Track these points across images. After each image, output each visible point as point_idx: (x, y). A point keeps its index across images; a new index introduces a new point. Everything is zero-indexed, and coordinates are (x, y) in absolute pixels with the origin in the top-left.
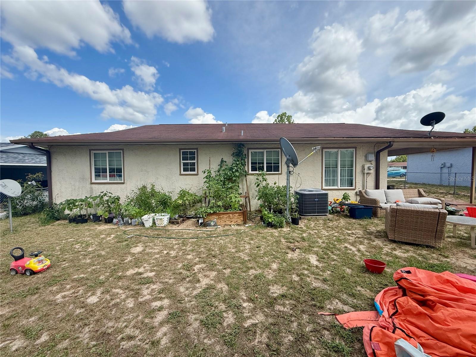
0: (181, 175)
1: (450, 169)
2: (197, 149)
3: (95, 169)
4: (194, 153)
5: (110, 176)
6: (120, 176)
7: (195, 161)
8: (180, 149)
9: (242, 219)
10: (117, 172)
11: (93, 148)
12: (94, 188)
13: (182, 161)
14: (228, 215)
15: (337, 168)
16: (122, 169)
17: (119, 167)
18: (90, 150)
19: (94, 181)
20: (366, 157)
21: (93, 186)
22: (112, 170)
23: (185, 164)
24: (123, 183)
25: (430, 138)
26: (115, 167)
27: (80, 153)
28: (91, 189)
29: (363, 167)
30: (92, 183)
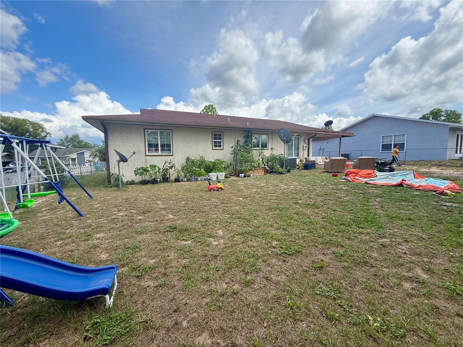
0: (213, 149)
1: (323, 150)
2: (223, 132)
3: (148, 144)
4: (220, 135)
5: (161, 150)
6: (170, 150)
7: (222, 140)
8: (212, 132)
9: (264, 172)
10: (167, 147)
11: (147, 128)
12: (148, 160)
13: (213, 140)
14: (257, 170)
15: (292, 146)
16: (170, 145)
17: (168, 143)
18: (144, 128)
19: (147, 154)
20: (304, 141)
21: (147, 157)
22: (163, 146)
23: (215, 142)
24: (172, 155)
25: (329, 132)
26: (166, 143)
27: (135, 131)
28: (146, 160)
29: (303, 146)
30: (146, 156)
